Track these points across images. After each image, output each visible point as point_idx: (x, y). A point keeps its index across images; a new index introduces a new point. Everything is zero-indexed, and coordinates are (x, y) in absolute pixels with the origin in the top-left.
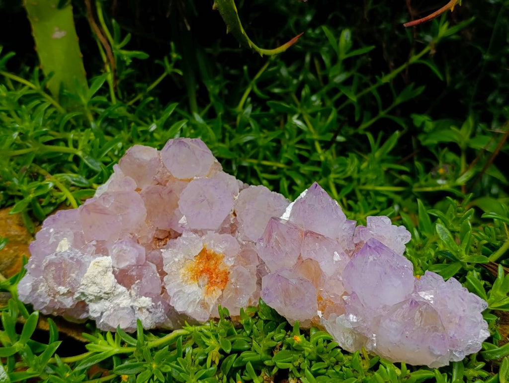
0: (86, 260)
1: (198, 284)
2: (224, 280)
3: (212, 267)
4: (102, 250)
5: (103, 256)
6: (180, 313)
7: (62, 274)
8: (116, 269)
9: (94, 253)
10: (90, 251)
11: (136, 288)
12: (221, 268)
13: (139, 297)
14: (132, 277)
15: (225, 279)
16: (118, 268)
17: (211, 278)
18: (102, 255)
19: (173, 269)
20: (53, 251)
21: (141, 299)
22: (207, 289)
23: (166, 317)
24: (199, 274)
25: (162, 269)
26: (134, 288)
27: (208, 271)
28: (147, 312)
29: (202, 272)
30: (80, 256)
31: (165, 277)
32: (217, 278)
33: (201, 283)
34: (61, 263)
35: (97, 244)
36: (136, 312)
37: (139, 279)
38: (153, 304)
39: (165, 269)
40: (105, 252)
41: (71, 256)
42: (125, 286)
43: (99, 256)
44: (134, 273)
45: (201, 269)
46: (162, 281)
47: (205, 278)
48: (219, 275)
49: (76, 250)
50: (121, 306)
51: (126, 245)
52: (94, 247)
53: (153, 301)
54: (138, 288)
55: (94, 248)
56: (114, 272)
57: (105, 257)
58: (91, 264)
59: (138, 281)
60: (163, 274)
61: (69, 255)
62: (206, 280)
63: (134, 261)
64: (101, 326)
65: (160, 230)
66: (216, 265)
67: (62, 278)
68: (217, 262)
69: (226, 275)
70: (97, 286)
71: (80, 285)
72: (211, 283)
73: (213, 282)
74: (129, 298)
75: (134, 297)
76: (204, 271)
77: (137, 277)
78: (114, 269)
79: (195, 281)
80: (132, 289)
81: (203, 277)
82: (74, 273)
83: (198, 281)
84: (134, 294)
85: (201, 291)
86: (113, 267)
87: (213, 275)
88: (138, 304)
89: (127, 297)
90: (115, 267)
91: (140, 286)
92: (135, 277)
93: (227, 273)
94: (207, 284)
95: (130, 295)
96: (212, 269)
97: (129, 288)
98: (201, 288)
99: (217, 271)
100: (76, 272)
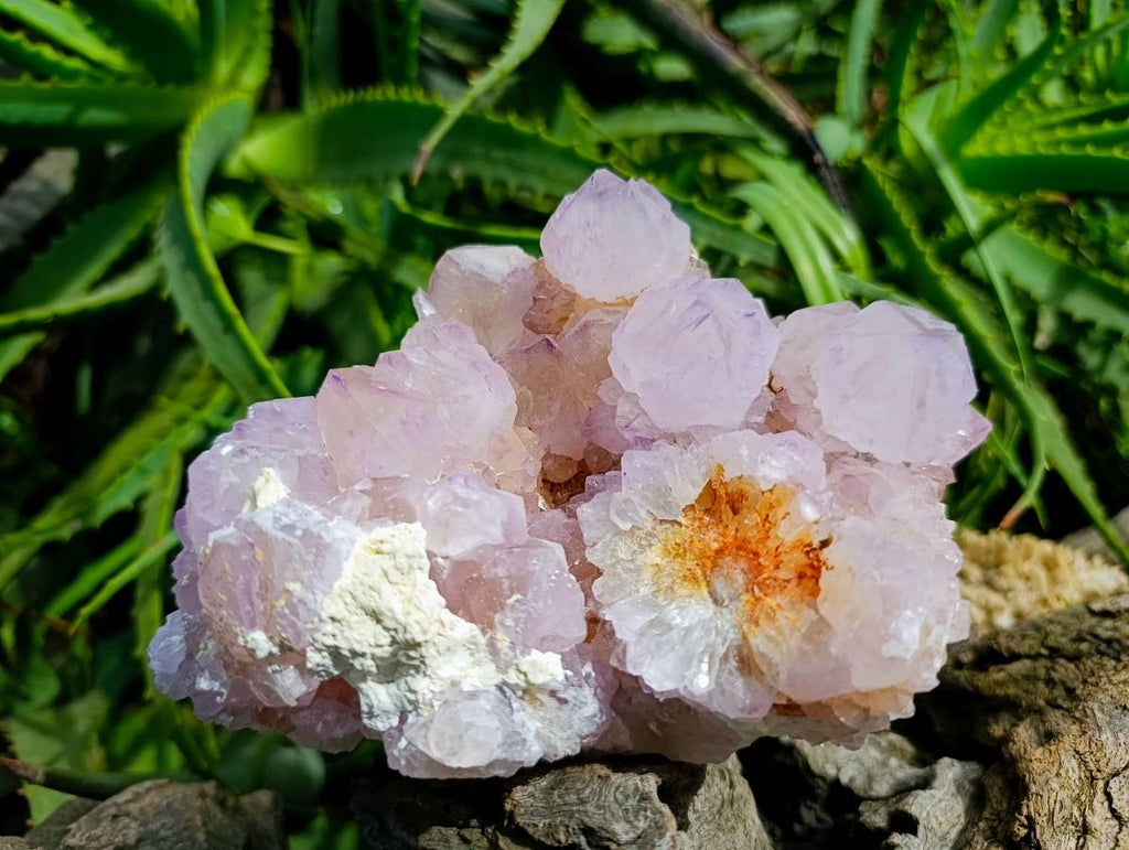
0: (339, 534)
1: (712, 594)
2: (809, 572)
3: (753, 534)
4: (391, 507)
5: (396, 524)
6: (661, 700)
7: (256, 586)
8: (440, 560)
9: (368, 514)
10: (351, 510)
11: (509, 622)
12: (786, 533)
13: (522, 653)
14: (493, 584)
15: (812, 566)
16: (445, 558)
17: (759, 568)
18: (391, 522)
19: (622, 556)
20: (231, 514)
21: (528, 658)
22: (748, 607)
23: (614, 714)
24: (709, 564)
25: (584, 559)
26: (502, 624)
27: (739, 548)
28: (553, 703)
29: (719, 552)
30: (320, 522)
31: (596, 582)
32: (777, 567)
33: (723, 592)
34: (252, 545)
35: (373, 489)
36: (515, 705)
37: (518, 591)
38: (569, 673)
39: (593, 557)
40: (401, 512)
41: (285, 520)
42: (472, 620)
43: (382, 525)
44: (501, 571)
45: (716, 546)
46: (588, 596)
47: (737, 572)
48: (784, 557)
49: (306, 506)
50: (466, 687)
51: (467, 485)
52: (366, 497)
53: (566, 664)
54: (517, 620)
55: (366, 501)
56: (433, 574)
57: (402, 525)
58: (357, 549)
59: (515, 597)
60: (587, 574)
61: (276, 520)
62: (740, 579)
63: (496, 534)
64: (403, 762)
65: (555, 456)
66: (767, 525)
67: (257, 600)
68: (768, 516)
69: (811, 555)
70: (379, 621)
71: (321, 620)
72: (758, 585)
73: (768, 582)
74: (490, 657)
75: (505, 654)
76: (726, 552)
77: (511, 583)
78: (434, 559)
79: (699, 586)
80: (499, 627)
81: (725, 572)
82: (297, 579)
83: (708, 584)
84: (503, 642)
85: (728, 617)
86: (430, 555)
87: (761, 560)
88: (519, 678)
89: (482, 654)
90: (435, 556)
91: (523, 615)
92: (506, 583)
93: (814, 546)
94: (747, 591)
95: (492, 648)
96: (753, 541)
97: (487, 626)
98: (726, 607)
99: (771, 544)
100: (306, 574)
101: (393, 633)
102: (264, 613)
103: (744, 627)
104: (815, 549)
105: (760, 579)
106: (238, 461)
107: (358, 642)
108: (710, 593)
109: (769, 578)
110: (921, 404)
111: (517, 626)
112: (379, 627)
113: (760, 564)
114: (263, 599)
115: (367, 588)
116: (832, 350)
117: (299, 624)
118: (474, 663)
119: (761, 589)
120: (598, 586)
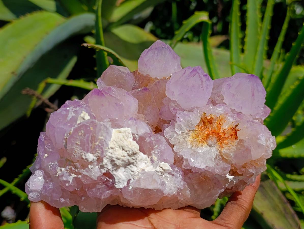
3: (216, 128)
7: (90, 138)
11: (156, 152)
13: (160, 162)
14: (150, 143)
15: (234, 132)
16: (137, 135)
21: (162, 164)
22: (219, 145)
24: (206, 138)
27: (213, 133)
29: (208, 135)
32: (225, 135)
33: (211, 143)
37: (157, 144)
39: (172, 141)
45: (207, 133)
46: (173, 151)
48: (226, 132)
50: (146, 171)
52: (110, 122)
53: (171, 167)
54: (158, 152)
56: (134, 139)
59: (156, 146)
62: (215, 139)
66: (220, 125)
67: (90, 143)
68: (220, 123)
69: (233, 130)
70: (123, 149)
71: (109, 148)
72: (221, 139)
73: (223, 138)
74: (151, 164)
75: (156, 162)
76: (210, 134)
77: (155, 142)
78: (134, 135)
79: (204, 143)
80: (153, 154)
81: (211, 138)
82: (102, 136)
83: (206, 142)
84: (155, 158)
85: (214, 148)
86: (133, 134)
87: (220, 134)
88: (160, 169)
89: (149, 163)
90: (134, 134)
91: (160, 151)
92: (154, 142)
93: (234, 127)
94: (218, 142)
95: (152, 161)
96: (217, 130)
97: (149, 155)
98: (213, 146)
99: (222, 130)
100: (104, 134)
101: (128, 152)
102: (91, 147)
103: (219, 149)
104: (234, 128)
105: (221, 138)
106: (75, 109)
107: (118, 155)
108: (207, 145)
109: (223, 137)
110: (253, 95)
111: (158, 153)
112: (124, 151)
113: (220, 135)
114: (92, 143)
115: (120, 140)
116: (228, 84)
117: (104, 148)
118: (146, 166)
119: (222, 140)
120: (175, 148)
